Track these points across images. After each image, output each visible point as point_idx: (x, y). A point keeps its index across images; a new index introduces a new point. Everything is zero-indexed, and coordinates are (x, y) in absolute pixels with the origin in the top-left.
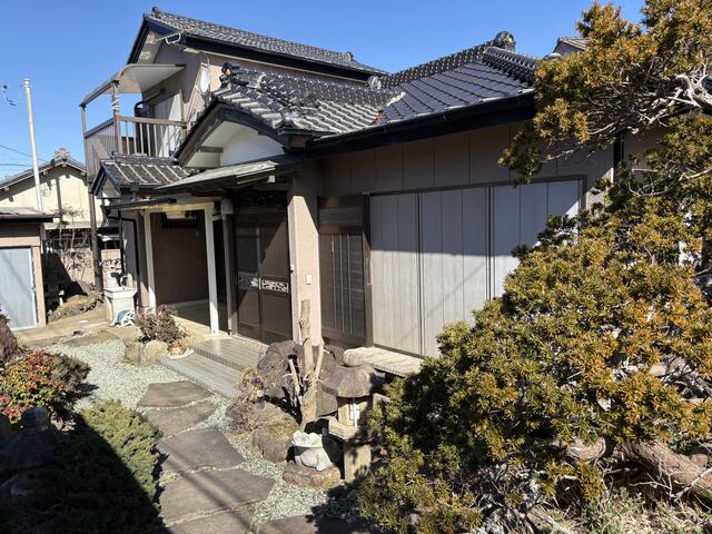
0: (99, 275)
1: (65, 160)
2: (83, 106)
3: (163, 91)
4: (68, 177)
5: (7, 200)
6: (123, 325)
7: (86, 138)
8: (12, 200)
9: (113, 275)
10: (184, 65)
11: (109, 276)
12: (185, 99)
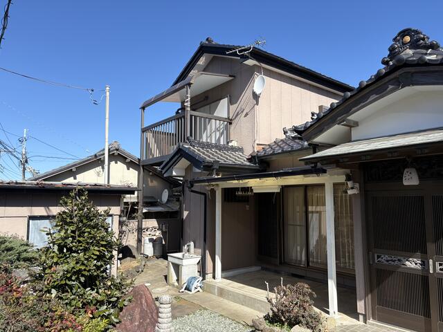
0: (139, 241)
1: (117, 150)
2: (143, 108)
3: (207, 98)
4: (116, 163)
5: (72, 178)
6: (194, 291)
7: (143, 132)
8: (75, 178)
9: (151, 240)
10: (234, 76)
11: (147, 241)
12: (231, 102)
